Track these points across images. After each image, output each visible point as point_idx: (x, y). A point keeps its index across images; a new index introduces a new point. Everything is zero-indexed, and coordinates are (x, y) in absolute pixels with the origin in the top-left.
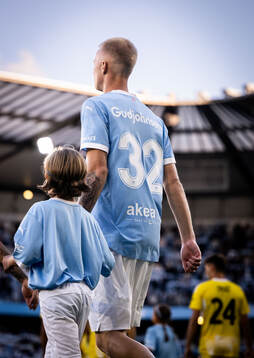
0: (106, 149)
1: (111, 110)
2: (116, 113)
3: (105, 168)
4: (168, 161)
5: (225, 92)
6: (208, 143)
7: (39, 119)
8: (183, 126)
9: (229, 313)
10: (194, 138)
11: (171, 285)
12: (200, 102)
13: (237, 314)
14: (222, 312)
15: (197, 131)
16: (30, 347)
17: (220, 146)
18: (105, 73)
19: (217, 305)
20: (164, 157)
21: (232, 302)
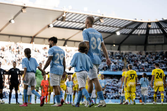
0: (88, 41)
1: (89, 32)
2: (90, 33)
3: (89, 46)
4: (102, 42)
5: (163, 19)
6: (159, 31)
7: (116, 27)
8: (152, 27)
9: (160, 76)
10: (155, 30)
11: (150, 66)
12: (156, 21)
13: (162, 76)
14: (159, 76)
15: (156, 29)
16: (116, 82)
17: (162, 32)
18: (88, 23)
19: (158, 74)
20: (101, 41)
21: (161, 73)
